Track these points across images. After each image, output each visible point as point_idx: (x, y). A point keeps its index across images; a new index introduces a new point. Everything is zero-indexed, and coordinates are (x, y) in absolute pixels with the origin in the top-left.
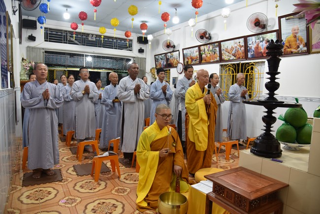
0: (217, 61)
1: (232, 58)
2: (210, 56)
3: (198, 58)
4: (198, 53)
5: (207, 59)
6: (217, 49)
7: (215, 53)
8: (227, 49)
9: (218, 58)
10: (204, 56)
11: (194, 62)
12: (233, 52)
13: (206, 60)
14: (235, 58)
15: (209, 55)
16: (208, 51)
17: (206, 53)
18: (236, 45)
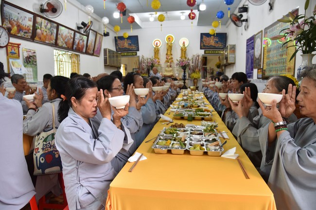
0: (52, 44)
1: (64, 45)
2: (47, 35)
3: (31, 31)
4: (31, 23)
5: (42, 37)
6: (55, 31)
7: (52, 34)
8: (62, 35)
9: (54, 41)
10: (39, 31)
11: (21, 34)
12: (66, 40)
13: (40, 38)
14: (66, 46)
15: (45, 34)
16: (46, 28)
17: (42, 29)
18: (69, 35)
